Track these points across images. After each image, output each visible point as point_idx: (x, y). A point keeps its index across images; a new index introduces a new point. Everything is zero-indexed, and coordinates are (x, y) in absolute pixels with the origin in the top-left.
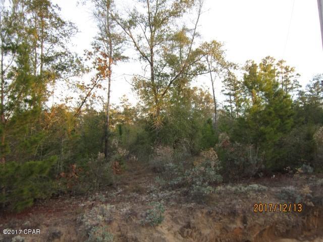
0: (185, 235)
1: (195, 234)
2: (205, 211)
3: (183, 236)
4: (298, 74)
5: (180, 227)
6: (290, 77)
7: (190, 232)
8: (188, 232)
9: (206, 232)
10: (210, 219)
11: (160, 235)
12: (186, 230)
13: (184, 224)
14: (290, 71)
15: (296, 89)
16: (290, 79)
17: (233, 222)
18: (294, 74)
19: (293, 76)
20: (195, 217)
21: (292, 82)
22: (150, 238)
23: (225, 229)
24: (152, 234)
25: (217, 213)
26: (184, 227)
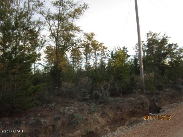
0: (103, 117)
1: (106, 116)
2: (109, 107)
3: (102, 117)
4: (108, 51)
5: (100, 114)
6: (105, 51)
7: (105, 116)
8: (104, 116)
9: (110, 115)
10: (111, 110)
11: (95, 117)
12: (104, 115)
13: (102, 113)
14: (105, 49)
15: (107, 58)
16: (105, 52)
17: (118, 111)
18: (107, 50)
19: (106, 51)
20: (106, 109)
21: (106, 54)
22: (92, 118)
23: (116, 114)
24: (92, 117)
25: (113, 108)
26: (102, 114)
